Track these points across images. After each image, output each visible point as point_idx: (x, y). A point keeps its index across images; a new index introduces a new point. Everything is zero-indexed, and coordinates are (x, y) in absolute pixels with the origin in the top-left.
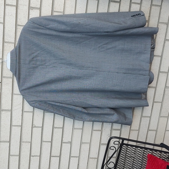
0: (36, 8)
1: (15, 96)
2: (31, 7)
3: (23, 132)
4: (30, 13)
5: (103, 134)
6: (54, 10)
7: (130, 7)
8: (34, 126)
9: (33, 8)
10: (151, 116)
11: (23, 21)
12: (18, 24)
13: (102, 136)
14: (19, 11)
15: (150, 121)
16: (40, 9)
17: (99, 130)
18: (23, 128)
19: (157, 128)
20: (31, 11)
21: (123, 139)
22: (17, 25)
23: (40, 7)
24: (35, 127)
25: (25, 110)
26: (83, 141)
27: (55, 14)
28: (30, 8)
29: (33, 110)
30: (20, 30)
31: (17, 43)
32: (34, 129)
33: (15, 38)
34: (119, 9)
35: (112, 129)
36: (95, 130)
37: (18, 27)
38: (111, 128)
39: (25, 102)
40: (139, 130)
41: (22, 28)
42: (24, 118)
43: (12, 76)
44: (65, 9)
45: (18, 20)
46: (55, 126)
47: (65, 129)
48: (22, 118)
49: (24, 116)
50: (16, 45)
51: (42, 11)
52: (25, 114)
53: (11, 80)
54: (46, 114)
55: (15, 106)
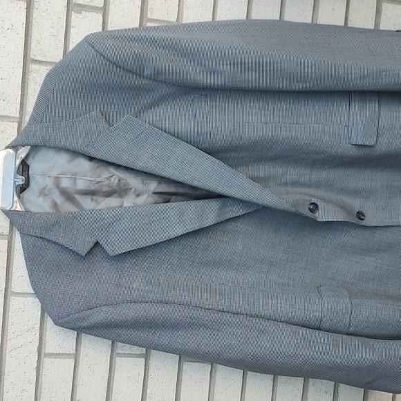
0: (93, 9)
1: (15, 302)
2: (76, 4)
4: (72, 24)
6: (149, 16)
7: (378, 12)
9: (82, 8)
11: (50, 49)
12: (32, 56)
14: (36, 15)
16: (104, 11)
20: (74, 15)
22: (29, 61)
23: (105, 5)
25: (49, 348)
27: (150, 24)
28: (71, 7)
29: (77, 350)
30: (38, 76)
31: (27, 119)
33: (22, 104)
34: (346, 18)
37: (33, 67)
39: (49, 322)
41: (44, 71)
42: (44, 379)
45: (33, 45)
48: (37, 379)
49: (44, 371)
50: (25, 124)
51: (111, 17)
52: (47, 362)
53: (4, 244)
54: (118, 360)
55: (16, 334)
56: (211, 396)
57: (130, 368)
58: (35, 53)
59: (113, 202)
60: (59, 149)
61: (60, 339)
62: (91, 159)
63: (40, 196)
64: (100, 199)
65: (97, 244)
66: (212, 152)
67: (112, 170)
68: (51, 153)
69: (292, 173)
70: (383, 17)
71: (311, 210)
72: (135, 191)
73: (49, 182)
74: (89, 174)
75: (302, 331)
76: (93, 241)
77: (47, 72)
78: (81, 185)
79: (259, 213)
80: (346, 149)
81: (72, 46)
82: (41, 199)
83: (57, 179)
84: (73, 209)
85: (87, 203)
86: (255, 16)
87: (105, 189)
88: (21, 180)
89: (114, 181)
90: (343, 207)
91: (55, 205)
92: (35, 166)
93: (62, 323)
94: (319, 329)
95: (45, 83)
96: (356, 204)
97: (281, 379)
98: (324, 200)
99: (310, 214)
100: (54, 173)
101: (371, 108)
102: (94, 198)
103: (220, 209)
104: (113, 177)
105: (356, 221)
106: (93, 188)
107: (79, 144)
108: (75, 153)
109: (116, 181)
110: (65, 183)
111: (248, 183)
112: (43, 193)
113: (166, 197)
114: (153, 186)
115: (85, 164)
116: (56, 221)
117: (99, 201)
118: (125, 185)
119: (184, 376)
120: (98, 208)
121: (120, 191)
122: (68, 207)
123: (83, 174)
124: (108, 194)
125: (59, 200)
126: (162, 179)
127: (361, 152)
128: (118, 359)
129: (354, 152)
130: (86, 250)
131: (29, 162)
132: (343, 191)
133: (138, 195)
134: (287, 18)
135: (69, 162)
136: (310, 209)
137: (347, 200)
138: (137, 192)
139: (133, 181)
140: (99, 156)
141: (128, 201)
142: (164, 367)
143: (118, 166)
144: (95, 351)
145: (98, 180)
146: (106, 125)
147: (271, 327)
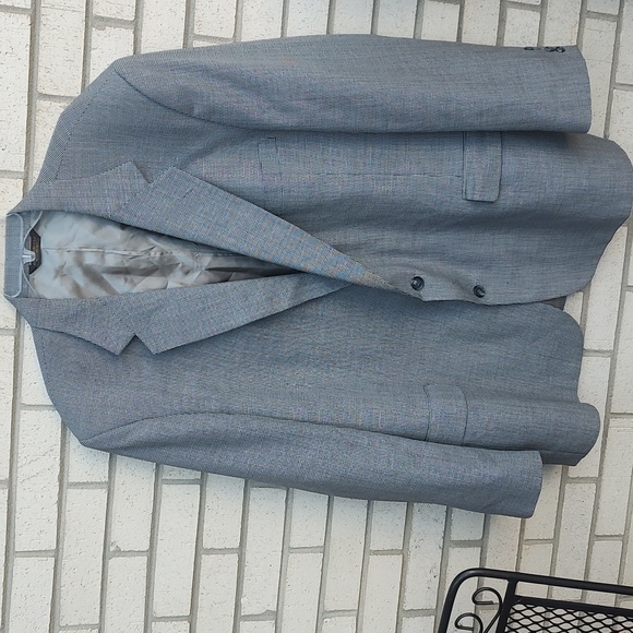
0: (119, 23)
1: (26, 417)
2: (98, 18)
3: (64, 579)
4: (94, 44)
5: (411, 565)
6: (196, 32)
7: (502, 20)
8: (112, 549)
9: (105, 22)
10: (600, 475)
11: (64, 80)
12: (40, 90)
13: (409, 577)
14: (43, 33)
15: (597, 496)
16: (136, 25)
17: (391, 552)
18: (66, 563)
19: (627, 529)
20: (95, 33)
21: (514, 578)
22: (35, 96)
23: (136, 17)
24: (119, 552)
25: (75, 474)
26: (329, 605)
27: (198, 44)
28: (91, 21)
29: (109, 477)
30: (49, 118)
31: (36, 174)
32: (112, 562)
33: (28, 154)
34: (460, 29)
35: (447, 543)
36: (376, 553)
37: (42, 104)
38: (444, 538)
39: (73, 442)
40: (555, 541)
41: (58, 109)
42: (68, 517)
43: (12, 324)
44: (239, 26)
45: (41, 73)
46: (207, 543)
47: (249, 557)
48: (59, 517)
49: (68, 506)
50: (33, 182)
51: (145, 35)
52: (71, 494)
53: (9, 341)
54: (165, 488)
55: (29, 459)
56: (287, 531)
57: (180, 498)
58: (44, 86)
59: (154, 282)
60: (79, 214)
61: (87, 464)
62: (123, 226)
63: (56, 277)
64: (136, 279)
65: (135, 338)
66: (286, 213)
67: (152, 240)
68: (69, 220)
69: (389, 238)
70: (508, 26)
71: (414, 287)
72: (183, 267)
73: (69, 259)
74: (121, 247)
75: (404, 443)
76: (131, 334)
77: (62, 110)
78: (112, 261)
79: (347, 292)
81: (93, 76)
82: (58, 279)
83: (79, 253)
84: (102, 293)
85: (120, 285)
86: (338, 30)
87: (143, 266)
88: (29, 257)
89: (155, 254)
90: (457, 282)
91: (77, 289)
92: (51, 236)
93: (92, 442)
94: (425, 439)
95: (60, 127)
96: (474, 276)
97: (378, 505)
98: (432, 273)
99: (413, 292)
100: (74, 247)
102: (129, 277)
103: (296, 288)
104: (155, 250)
105: (472, 298)
106: (127, 265)
107: (108, 207)
108: (102, 220)
109: (158, 255)
110: (90, 259)
111: (333, 254)
112: (60, 272)
113: (223, 275)
114: (207, 260)
115: (118, 233)
116: (79, 310)
117: (135, 281)
118: (169, 260)
119: (252, 506)
120: (134, 291)
121: (164, 268)
122: (95, 291)
123: (115, 247)
124: (147, 272)
125: (81, 280)
126: (217, 251)
127: (479, 210)
128: (164, 486)
129: (469, 209)
130: (120, 347)
131: (40, 232)
132: (455, 260)
133: (187, 273)
134: (382, 31)
135: (94, 231)
136: (413, 285)
137: (462, 271)
138: (186, 269)
139: (181, 255)
140: (134, 222)
141: (174, 281)
142: (225, 495)
143: (159, 235)
144: (135, 478)
145: (134, 254)
146: (142, 181)
147: (364, 439)
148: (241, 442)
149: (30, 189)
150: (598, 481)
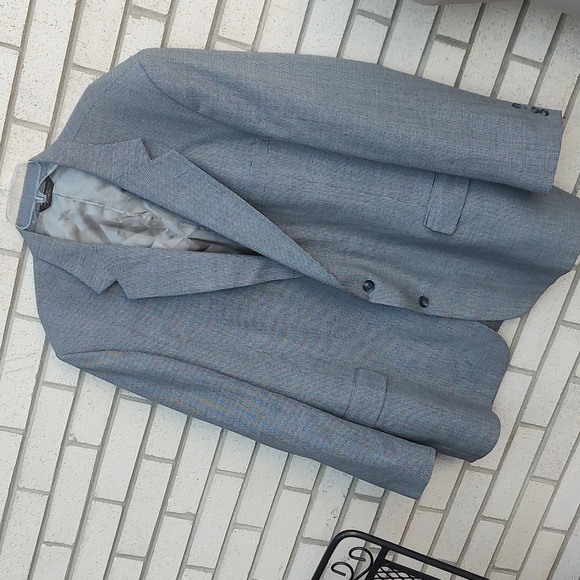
0: (154, 15)
1: (17, 323)
2: (135, 7)
3: (28, 453)
4: (128, 29)
5: (317, 504)
6: (220, 34)
7: (503, 70)
8: (70, 438)
9: (142, 12)
10: (499, 468)
11: (98, 56)
12: (75, 61)
13: (312, 513)
14: (86, 13)
15: (492, 485)
16: (168, 20)
17: (302, 491)
18: (31, 441)
19: (512, 516)
20: (131, 20)
21: (387, 547)
22: (70, 66)
23: (170, 12)
24: (75, 442)
25: (50, 376)
26: (240, 519)
27: (220, 46)
28: (129, 9)
29: (78, 384)
30: (79, 84)
31: (59, 131)
32: (68, 449)
33: (55, 112)
34: (461, 71)
35: (350, 493)
36: (289, 488)
37: (74, 73)
38: (349, 490)
39: (52, 353)
40: (446, 512)
41: (87, 80)
42: (39, 406)
43: (19, 248)
44: (259, 35)
45: (78, 47)
46: (149, 450)
47: (181, 469)
48: (32, 405)
49: (40, 399)
50: (55, 138)
51: (174, 29)
52: (44, 390)
53: (15, 262)
54: (122, 402)
55: (15, 356)
56: (217, 455)
57: (133, 412)
58: (79, 57)
59: (142, 239)
60: (88, 173)
61: (61, 372)
62: (123, 190)
63: (60, 219)
64: (128, 233)
65: (116, 282)
67: (146, 205)
68: (80, 176)
69: (354, 242)
70: (507, 77)
71: (365, 288)
72: (167, 233)
73: (73, 207)
74: (119, 206)
75: (322, 416)
76: (112, 279)
77: (91, 82)
78: (108, 216)
79: (301, 280)
80: (419, 231)
81: (123, 58)
82: (62, 222)
83: (83, 205)
84: (95, 239)
85: (113, 236)
86: (348, 54)
87: (135, 225)
88: (42, 199)
89: (147, 218)
90: (405, 291)
91: (76, 232)
92: (61, 186)
93: (66, 356)
94: (343, 417)
95: (84, 98)
96: (422, 288)
97: (296, 459)
98: (384, 279)
99: (362, 293)
100: (81, 198)
101: (459, 192)
102: (122, 231)
103: (262, 269)
104: (147, 214)
105: (416, 307)
106: (121, 222)
107: (113, 172)
108: (106, 182)
109: (149, 219)
110: (91, 211)
112: (64, 216)
113: (203, 247)
114: (190, 230)
115: (118, 195)
116: (74, 250)
117: (127, 235)
118: (158, 224)
119: (192, 431)
120: (125, 243)
121: (153, 229)
122: (91, 237)
123: (112, 204)
124: (138, 230)
125: (82, 227)
126: (199, 227)
127: (436, 238)
128: (122, 400)
129: (427, 235)
130: (104, 287)
131: (54, 179)
132: (408, 271)
133: (172, 237)
134: (388, 63)
135: (99, 189)
136: (364, 287)
137: (413, 280)
138: (171, 234)
139: (169, 223)
140: (132, 189)
141: (159, 242)
142: (169, 422)
143: (153, 204)
144: (97, 392)
145: (129, 214)
146: (146, 157)
148: (186, 386)
149: (52, 142)
150: (495, 474)
